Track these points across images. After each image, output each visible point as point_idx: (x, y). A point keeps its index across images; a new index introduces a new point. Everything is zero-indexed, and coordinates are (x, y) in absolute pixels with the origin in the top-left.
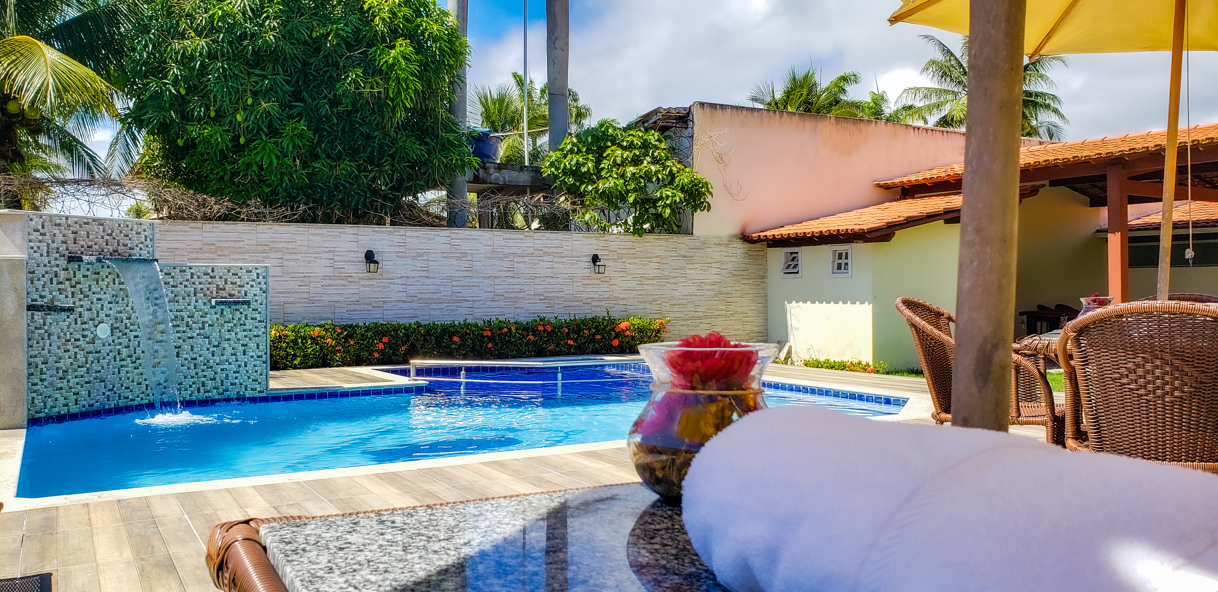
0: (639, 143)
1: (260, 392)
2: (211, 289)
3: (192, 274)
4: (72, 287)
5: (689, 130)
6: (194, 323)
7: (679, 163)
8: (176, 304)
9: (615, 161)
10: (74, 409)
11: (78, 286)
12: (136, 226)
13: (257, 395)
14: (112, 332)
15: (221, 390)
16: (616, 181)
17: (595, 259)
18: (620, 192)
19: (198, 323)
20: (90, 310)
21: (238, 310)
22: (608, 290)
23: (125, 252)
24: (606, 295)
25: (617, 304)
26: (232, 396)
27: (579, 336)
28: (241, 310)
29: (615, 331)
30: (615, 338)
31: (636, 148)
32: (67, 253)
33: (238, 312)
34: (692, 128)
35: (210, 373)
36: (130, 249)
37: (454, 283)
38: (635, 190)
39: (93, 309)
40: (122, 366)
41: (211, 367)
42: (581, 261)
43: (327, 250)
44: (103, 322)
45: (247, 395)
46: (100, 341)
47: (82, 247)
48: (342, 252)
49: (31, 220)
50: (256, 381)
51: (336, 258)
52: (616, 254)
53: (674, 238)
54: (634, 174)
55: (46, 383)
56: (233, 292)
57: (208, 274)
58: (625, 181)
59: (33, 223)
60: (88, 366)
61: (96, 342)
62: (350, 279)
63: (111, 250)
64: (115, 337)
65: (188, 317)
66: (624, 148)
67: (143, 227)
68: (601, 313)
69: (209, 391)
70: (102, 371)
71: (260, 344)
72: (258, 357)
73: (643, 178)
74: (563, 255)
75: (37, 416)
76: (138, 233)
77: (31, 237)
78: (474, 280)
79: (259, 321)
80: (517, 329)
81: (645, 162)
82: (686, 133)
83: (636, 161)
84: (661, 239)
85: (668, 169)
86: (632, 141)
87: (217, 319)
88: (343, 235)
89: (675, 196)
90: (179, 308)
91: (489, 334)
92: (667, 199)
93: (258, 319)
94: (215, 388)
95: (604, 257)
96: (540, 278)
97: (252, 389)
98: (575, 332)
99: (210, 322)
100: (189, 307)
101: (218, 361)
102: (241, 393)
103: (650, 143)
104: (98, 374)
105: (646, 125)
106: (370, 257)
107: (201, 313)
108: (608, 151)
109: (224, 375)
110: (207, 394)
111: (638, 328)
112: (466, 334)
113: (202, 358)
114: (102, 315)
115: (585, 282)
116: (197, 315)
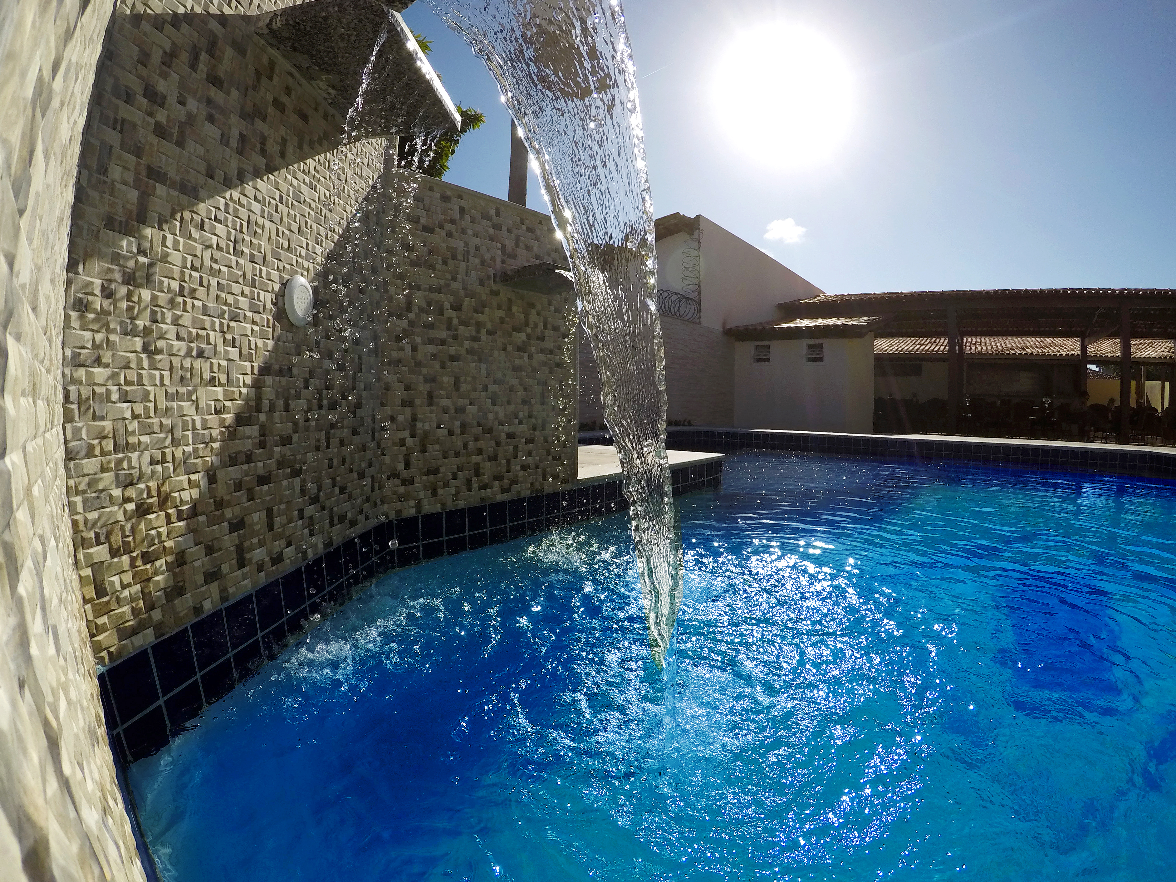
1: (565, 484)
13: (559, 488)
15: (506, 482)
19: (469, 324)
35: (487, 444)
41: (490, 430)
65: (452, 307)
69: (486, 486)
87: (502, 320)
94: (496, 478)
97: (552, 476)
101: (501, 415)
102: (537, 486)
107: (473, 302)
109: (511, 448)
113: (474, 409)
116: (468, 303)
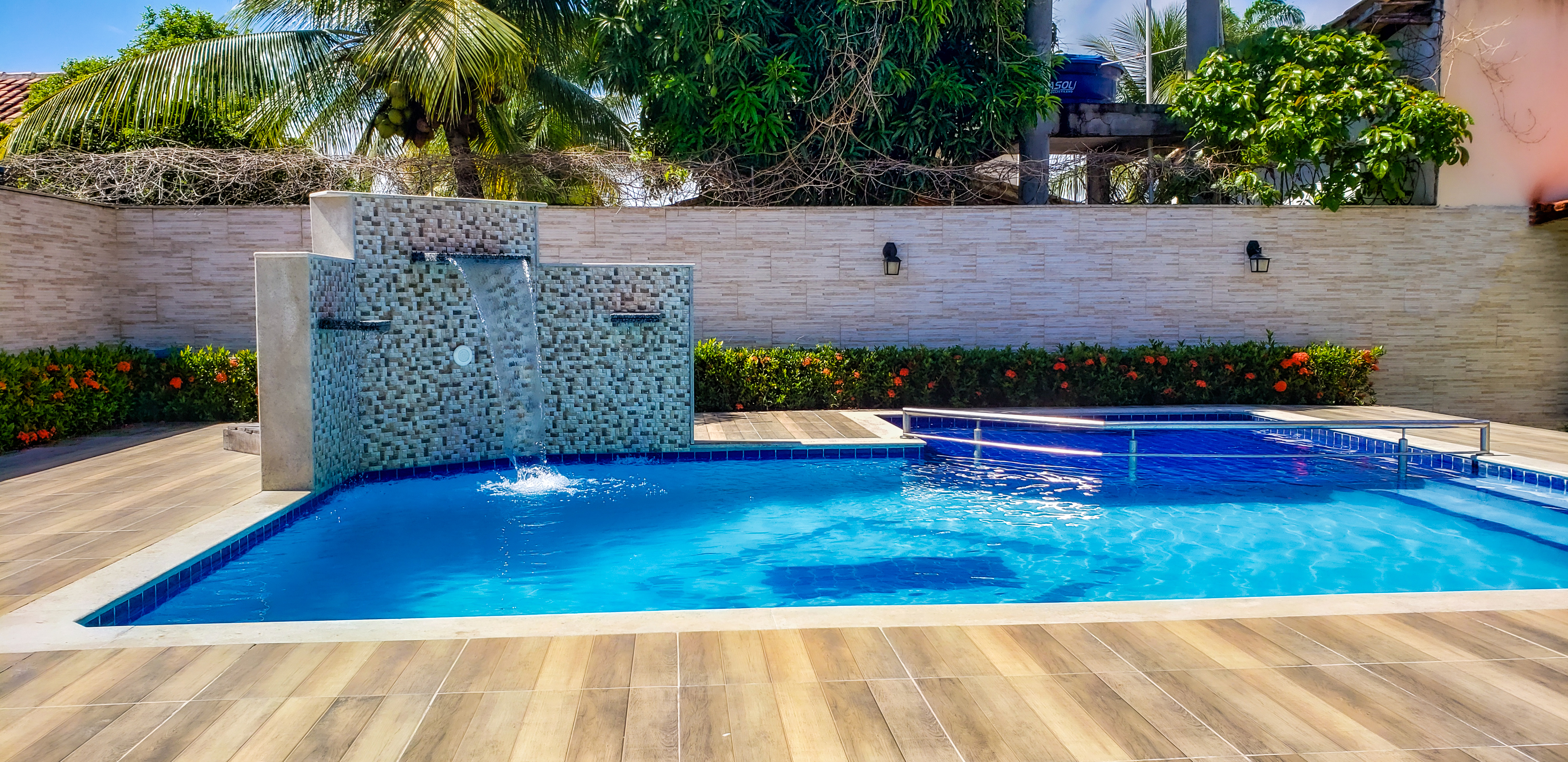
0: (1336, 54)
1: (680, 446)
2: (614, 299)
3: (588, 277)
4: (418, 295)
5: (1434, 26)
6: (592, 346)
7: (1410, 83)
8: (568, 319)
9: (1289, 87)
10: (423, 461)
11: (427, 294)
12: (509, 211)
13: (677, 450)
14: (476, 358)
15: (628, 442)
16: (1290, 119)
17: (1253, 250)
18: (1295, 136)
19: (597, 346)
20: (444, 327)
21: (650, 329)
22: (1273, 298)
23: (494, 247)
24: (1271, 308)
25: (1291, 323)
26: (643, 451)
27: (1217, 374)
28: (656, 329)
29: (1280, 368)
30: (1282, 378)
31: (1329, 65)
32: (409, 249)
33: (651, 333)
34: (1440, 23)
35: (613, 417)
36: (502, 242)
37: (1016, 290)
38: (1324, 133)
39: (449, 325)
40: (491, 405)
41: (615, 409)
42: (1227, 252)
43: (831, 243)
44: (464, 344)
45: (664, 450)
46: (459, 370)
47: (432, 240)
48: (851, 245)
49: (359, 204)
50: (675, 429)
51: (843, 255)
52: (1290, 239)
53: (1399, 211)
54: (1324, 106)
55: (383, 426)
56: (644, 304)
57: (610, 278)
58: (1308, 119)
59: (362, 208)
60: (442, 403)
61: (454, 370)
62: (862, 285)
63: (474, 245)
64: (481, 365)
65: (584, 338)
66: (1307, 66)
67: (521, 212)
68: (1258, 336)
69: (612, 443)
70: (463, 410)
71: (682, 378)
72: (678, 396)
73: (1340, 112)
74: (1196, 243)
75: (372, 469)
76: (515, 221)
77: (361, 228)
78: (1048, 284)
79: (681, 346)
80: (1110, 360)
81: (1346, 86)
82: (1428, 32)
83: (1330, 85)
84: (1374, 215)
85: (1389, 96)
86: (1324, 53)
87: (624, 342)
88: (853, 222)
89: (1399, 140)
90: (572, 325)
91: (1064, 367)
92: (1383, 146)
93: (679, 341)
94: (620, 438)
95: (1269, 245)
96: (1155, 279)
97: (670, 442)
98: (1210, 369)
99: (613, 346)
100: (585, 325)
101: (624, 400)
102: (656, 446)
103: (1359, 54)
104: (457, 416)
105: (1354, 25)
106: (891, 253)
107: (600, 333)
108: (1280, 72)
109: (632, 421)
110: (609, 446)
111: (1324, 363)
112: (1027, 366)
113: (602, 396)
114: (462, 334)
115: (1236, 286)
116: (596, 335)
